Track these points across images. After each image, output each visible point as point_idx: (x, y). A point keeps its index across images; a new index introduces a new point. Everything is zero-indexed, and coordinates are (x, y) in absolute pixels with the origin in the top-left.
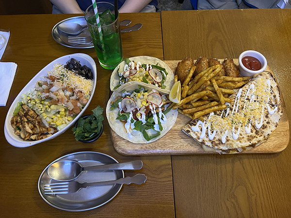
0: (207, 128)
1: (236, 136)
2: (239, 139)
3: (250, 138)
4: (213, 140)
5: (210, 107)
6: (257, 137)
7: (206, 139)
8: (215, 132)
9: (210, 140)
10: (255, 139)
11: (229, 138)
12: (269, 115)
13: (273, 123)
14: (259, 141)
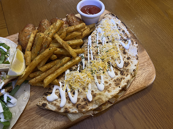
0: (66, 91)
1: (102, 86)
2: (106, 89)
3: (117, 82)
4: (78, 103)
5: (62, 65)
6: (124, 78)
7: (69, 105)
8: (76, 92)
9: (74, 105)
10: (123, 80)
11: (95, 92)
12: (126, 51)
13: (133, 57)
14: (128, 82)
